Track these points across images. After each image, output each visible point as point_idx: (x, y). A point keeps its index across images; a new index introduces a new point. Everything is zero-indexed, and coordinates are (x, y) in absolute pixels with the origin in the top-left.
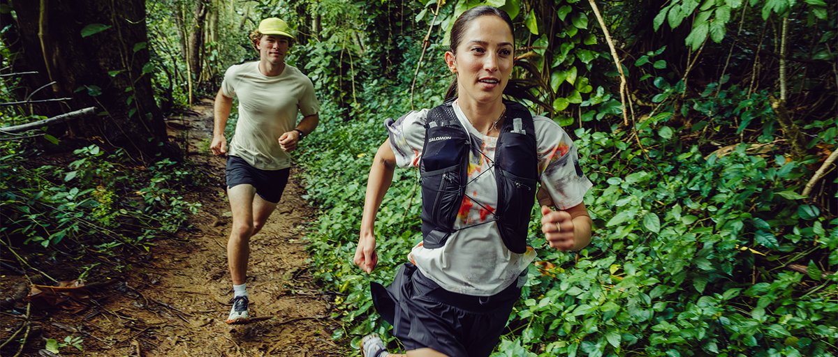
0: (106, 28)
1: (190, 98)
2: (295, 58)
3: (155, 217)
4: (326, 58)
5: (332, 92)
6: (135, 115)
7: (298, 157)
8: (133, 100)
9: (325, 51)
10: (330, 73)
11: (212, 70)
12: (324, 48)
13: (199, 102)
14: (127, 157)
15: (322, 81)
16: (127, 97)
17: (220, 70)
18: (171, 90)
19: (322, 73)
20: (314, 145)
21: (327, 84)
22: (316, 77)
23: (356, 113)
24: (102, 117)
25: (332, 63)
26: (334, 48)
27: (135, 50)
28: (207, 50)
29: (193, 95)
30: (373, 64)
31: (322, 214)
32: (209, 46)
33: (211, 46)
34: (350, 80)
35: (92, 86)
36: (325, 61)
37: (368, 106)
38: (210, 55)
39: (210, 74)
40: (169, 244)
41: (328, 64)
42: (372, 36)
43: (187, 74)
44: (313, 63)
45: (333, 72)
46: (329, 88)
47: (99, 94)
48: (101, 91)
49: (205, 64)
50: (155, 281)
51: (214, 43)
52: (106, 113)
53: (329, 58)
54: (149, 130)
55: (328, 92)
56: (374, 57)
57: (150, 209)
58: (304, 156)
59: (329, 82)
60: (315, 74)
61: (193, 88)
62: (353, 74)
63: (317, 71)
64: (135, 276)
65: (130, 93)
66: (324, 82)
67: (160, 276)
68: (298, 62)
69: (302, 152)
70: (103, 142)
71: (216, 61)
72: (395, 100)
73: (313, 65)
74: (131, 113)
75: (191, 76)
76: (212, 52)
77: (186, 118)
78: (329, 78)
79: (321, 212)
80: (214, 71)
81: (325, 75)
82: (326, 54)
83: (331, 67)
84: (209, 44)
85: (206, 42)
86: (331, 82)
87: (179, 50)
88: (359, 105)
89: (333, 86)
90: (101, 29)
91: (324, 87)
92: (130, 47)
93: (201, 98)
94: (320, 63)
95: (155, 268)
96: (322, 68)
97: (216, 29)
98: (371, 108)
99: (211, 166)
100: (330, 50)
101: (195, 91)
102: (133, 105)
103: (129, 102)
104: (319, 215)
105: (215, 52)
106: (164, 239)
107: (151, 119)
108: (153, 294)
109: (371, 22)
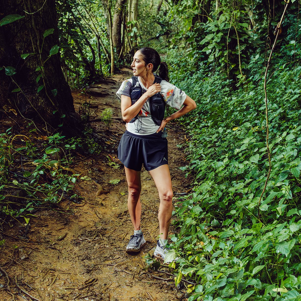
0: (20, 17)
1: (112, 68)
2: (194, 35)
3: (39, 188)
4: (218, 35)
5: (222, 65)
6: (43, 91)
7: (188, 124)
8: (41, 78)
9: (217, 29)
10: (221, 48)
11: (132, 44)
12: (216, 26)
13: (119, 71)
14: (34, 128)
15: (214, 55)
16: (37, 75)
17: (139, 43)
18: (94, 62)
19: (214, 47)
20: (202, 113)
21: (219, 58)
22: (210, 51)
23: (242, 85)
24: (17, 93)
25: (223, 39)
26: (225, 26)
27: (45, 35)
28: (129, 27)
29: (115, 65)
30: (262, 39)
31: (196, 185)
32: (130, 24)
33: (132, 25)
34: (237, 54)
35: (9, 67)
36: (216, 38)
37: (251, 78)
38: (130, 31)
39: (130, 47)
40: (50, 215)
41: (219, 41)
42: (260, 14)
43: (110, 48)
44: (207, 39)
45: (223, 47)
46: (220, 61)
47: (14, 73)
48: (15, 71)
49: (126, 40)
50: (24, 257)
51: (134, 22)
52: (19, 89)
53: (220, 34)
54: (53, 104)
55: (220, 65)
56: (262, 33)
57: (35, 182)
58: (194, 124)
59: (220, 56)
60: (209, 49)
61: (115, 59)
62: (240, 49)
63: (210, 47)
64: (6, 251)
65: (40, 72)
66: (216, 56)
67: (31, 251)
68: (196, 38)
69: (192, 119)
70: (16, 114)
71: (135, 37)
72: (276, 73)
73: (207, 41)
74: (39, 89)
75: (113, 50)
76: (133, 29)
77: (104, 86)
78: (221, 52)
79: (196, 183)
80: (133, 45)
81: (217, 50)
82: (218, 32)
83: (222, 43)
84: (130, 22)
85: (128, 21)
86: (221, 56)
87: (106, 28)
88: (244, 77)
89: (223, 59)
90: (16, 19)
91: (217, 59)
92: (41, 33)
93: (121, 68)
94: (213, 39)
95: (30, 241)
96: (214, 44)
97: (137, 9)
98: (254, 80)
99: (111, 132)
100: (222, 27)
101: (115, 62)
102: (41, 82)
103: (38, 80)
104: (194, 185)
105: (135, 29)
106: (46, 209)
107: (56, 94)
108: (18, 272)
109: (259, 2)
